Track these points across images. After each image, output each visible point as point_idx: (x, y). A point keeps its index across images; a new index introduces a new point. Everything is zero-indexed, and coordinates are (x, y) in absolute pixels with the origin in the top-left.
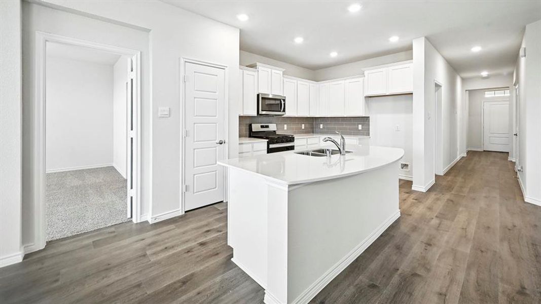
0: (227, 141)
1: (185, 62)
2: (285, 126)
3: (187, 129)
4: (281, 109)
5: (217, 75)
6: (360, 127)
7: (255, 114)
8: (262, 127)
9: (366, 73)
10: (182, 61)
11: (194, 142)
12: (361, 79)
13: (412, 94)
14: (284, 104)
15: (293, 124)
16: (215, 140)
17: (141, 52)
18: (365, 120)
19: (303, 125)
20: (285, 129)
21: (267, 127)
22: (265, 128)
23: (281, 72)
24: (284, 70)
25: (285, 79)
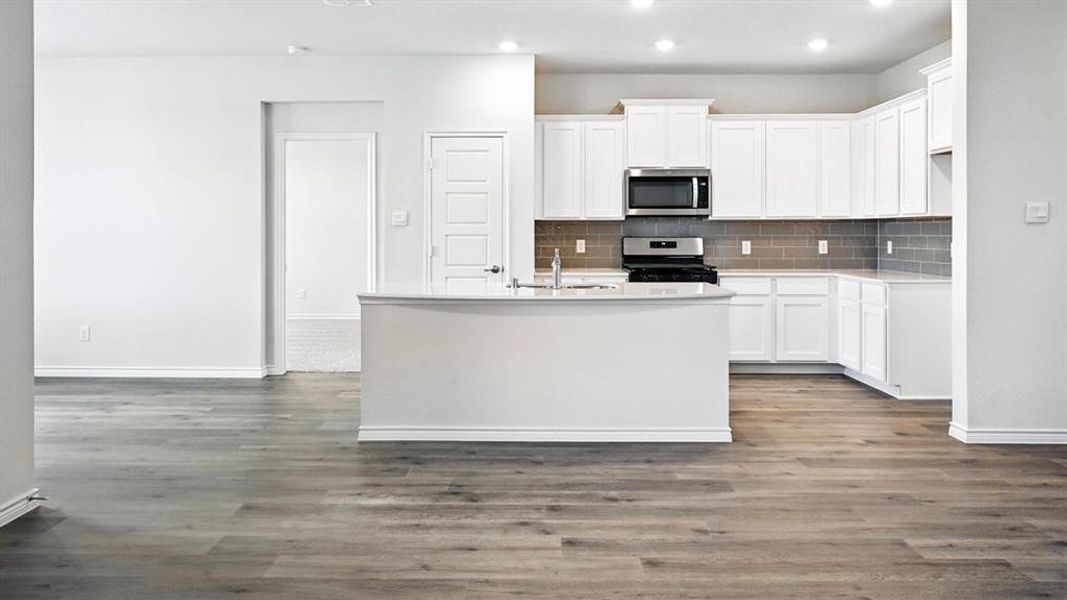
0: (507, 268)
1: (432, 137)
2: (747, 244)
3: (435, 244)
4: (692, 201)
5: (486, 151)
8: (655, 245)
9: (930, 82)
10: (427, 137)
11: (446, 265)
13: (950, 153)
14: (705, 188)
15: (778, 238)
16: (485, 265)
17: (377, 134)
22: (665, 249)
23: (701, 107)
24: (711, 101)
25: (719, 124)
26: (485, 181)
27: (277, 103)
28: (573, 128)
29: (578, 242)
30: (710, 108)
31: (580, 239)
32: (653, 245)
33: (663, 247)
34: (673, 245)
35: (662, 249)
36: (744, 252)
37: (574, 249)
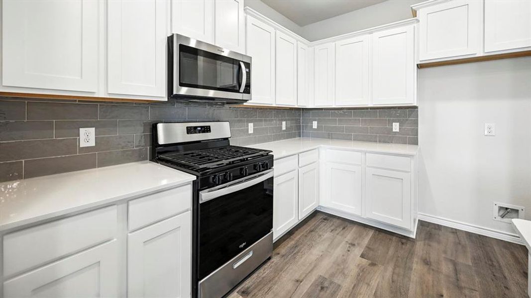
2: (251, 125)
4: (240, 86)
6: (396, 127)
7: (163, 96)
8: (190, 130)
9: (420, 13)
12: (409, 28)
14: (248, 74)
15: (265, 121)
18: (408, 113)
19: (284, 123)
20: (251, 131)
21: (207, 129)
22: (201, 134)
33: (199, 131)
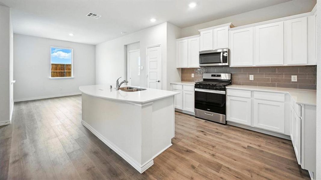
0: (161, 81)
1: (147, 48)
3: (147, 74)
5: (157, 50)
11: (150, 80)
16: (157, 80)
22: (217, 77)
23: (227, 27)
24: (230, 24)
25: (233, 31)
26: (156, 58)
27: (129, 44)
28: (186, 41)
29: (192, 74)
30: (230, 26)
31: (193, 73)
32: (212, 76)
33: (216, 76)
34: (220, 76)
35: (215, 77)
36: (250, 79)
37: (191, 76)
